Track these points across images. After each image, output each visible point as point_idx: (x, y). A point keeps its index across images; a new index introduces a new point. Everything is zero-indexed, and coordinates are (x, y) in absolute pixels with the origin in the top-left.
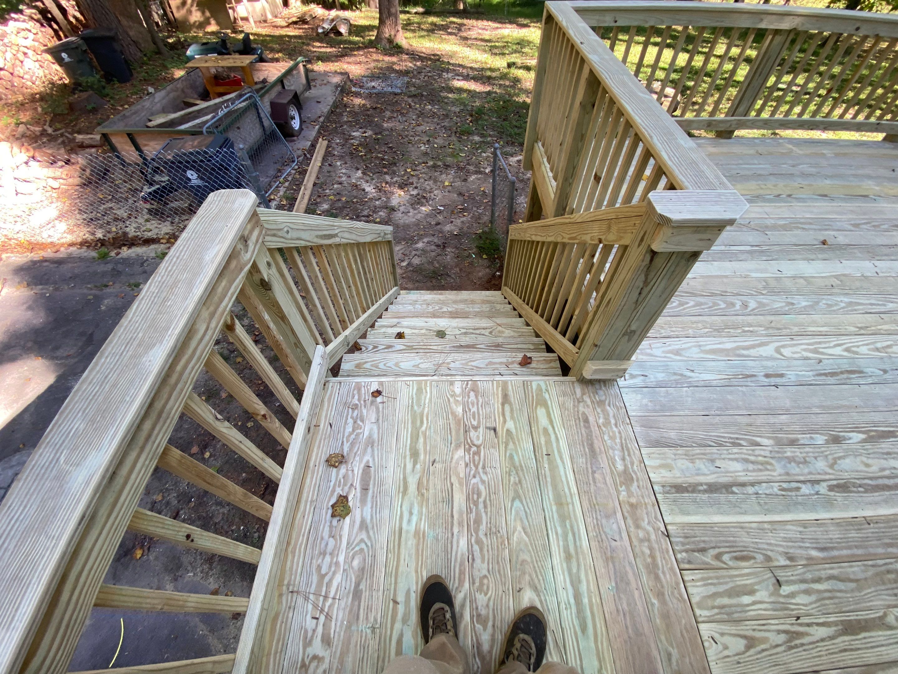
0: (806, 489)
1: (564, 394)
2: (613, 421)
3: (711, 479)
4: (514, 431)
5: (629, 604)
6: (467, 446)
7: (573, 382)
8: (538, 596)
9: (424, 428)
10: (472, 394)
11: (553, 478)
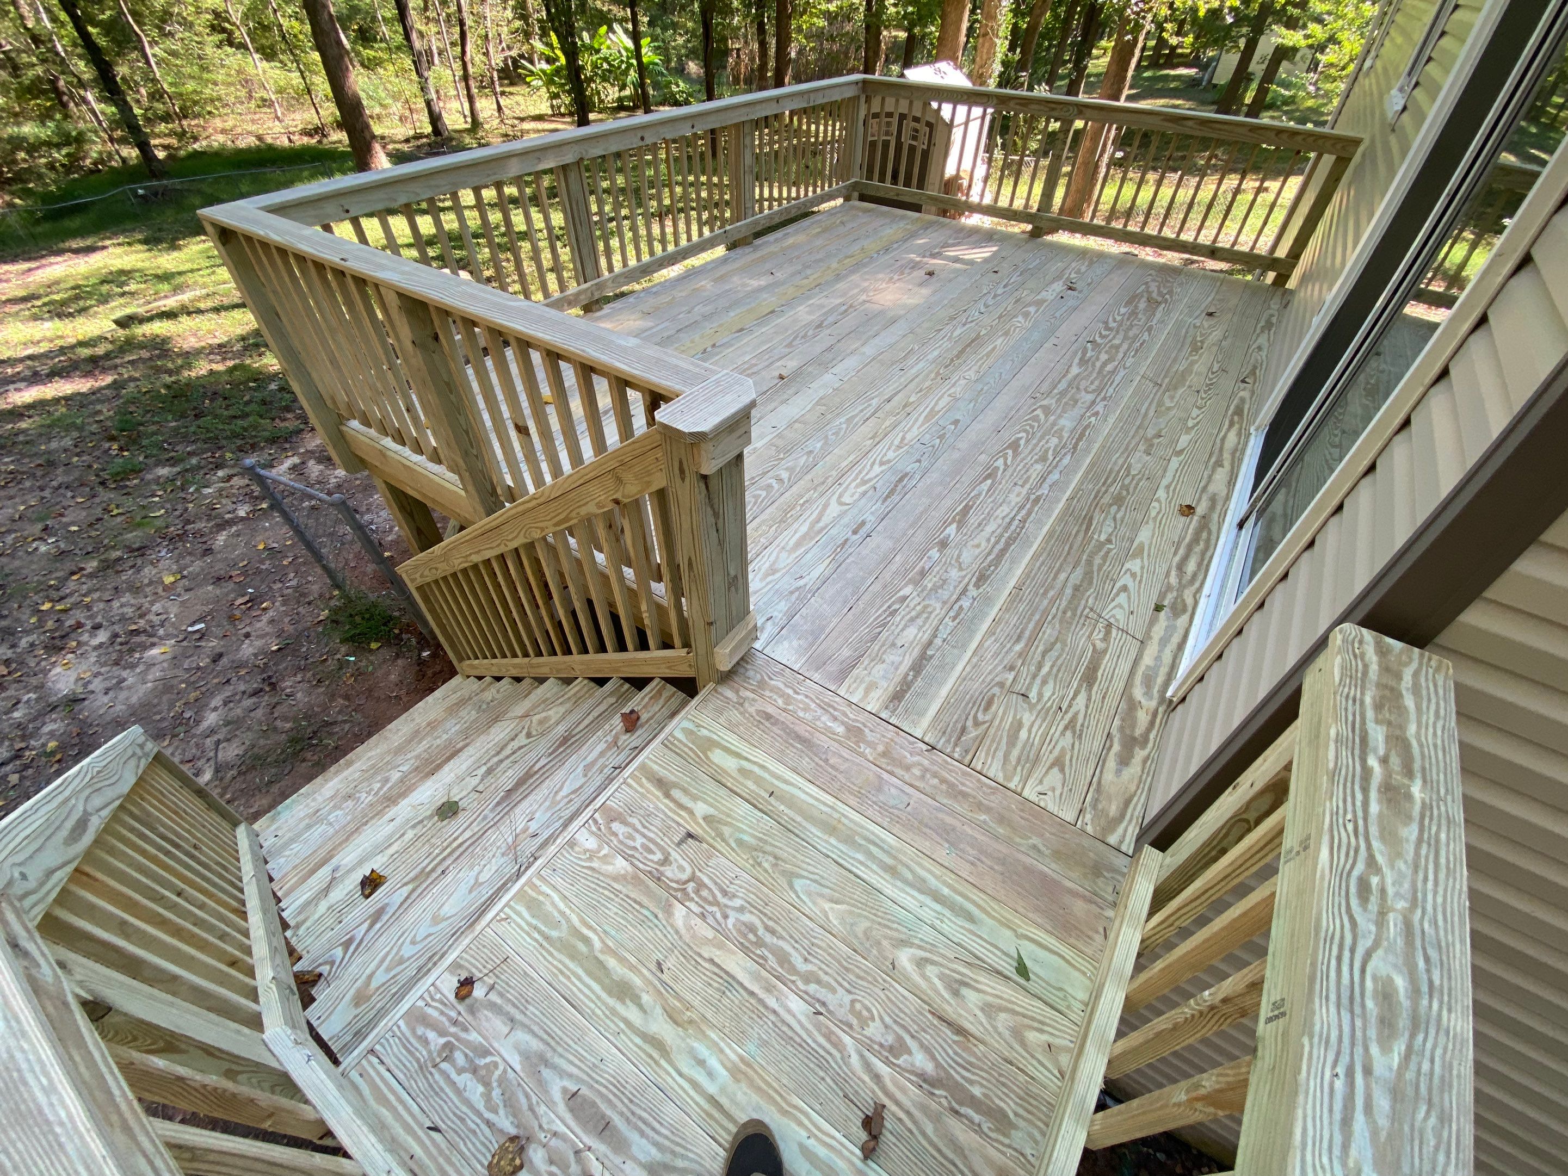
0: (966, 603)
1: (720, 711)
2: (790, 692)
3: (907, 662)
4: (711, 811)
5: (972, 846)
6: (679, 895)
7: (715, 690)
8: (912, 945)
9: (597, 944)
10: (616, 826)
11: (801, 812)
